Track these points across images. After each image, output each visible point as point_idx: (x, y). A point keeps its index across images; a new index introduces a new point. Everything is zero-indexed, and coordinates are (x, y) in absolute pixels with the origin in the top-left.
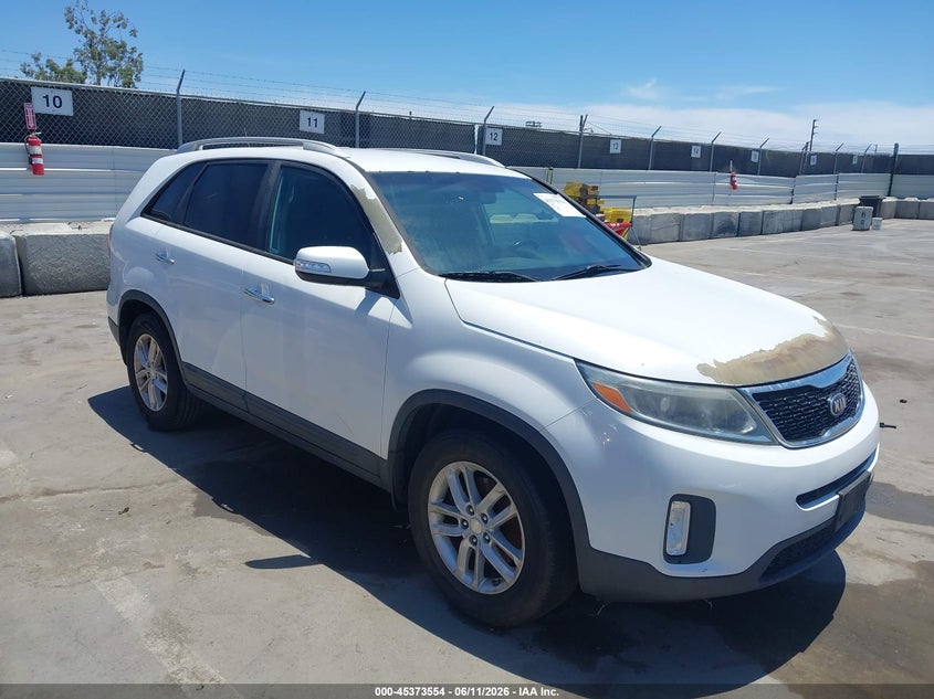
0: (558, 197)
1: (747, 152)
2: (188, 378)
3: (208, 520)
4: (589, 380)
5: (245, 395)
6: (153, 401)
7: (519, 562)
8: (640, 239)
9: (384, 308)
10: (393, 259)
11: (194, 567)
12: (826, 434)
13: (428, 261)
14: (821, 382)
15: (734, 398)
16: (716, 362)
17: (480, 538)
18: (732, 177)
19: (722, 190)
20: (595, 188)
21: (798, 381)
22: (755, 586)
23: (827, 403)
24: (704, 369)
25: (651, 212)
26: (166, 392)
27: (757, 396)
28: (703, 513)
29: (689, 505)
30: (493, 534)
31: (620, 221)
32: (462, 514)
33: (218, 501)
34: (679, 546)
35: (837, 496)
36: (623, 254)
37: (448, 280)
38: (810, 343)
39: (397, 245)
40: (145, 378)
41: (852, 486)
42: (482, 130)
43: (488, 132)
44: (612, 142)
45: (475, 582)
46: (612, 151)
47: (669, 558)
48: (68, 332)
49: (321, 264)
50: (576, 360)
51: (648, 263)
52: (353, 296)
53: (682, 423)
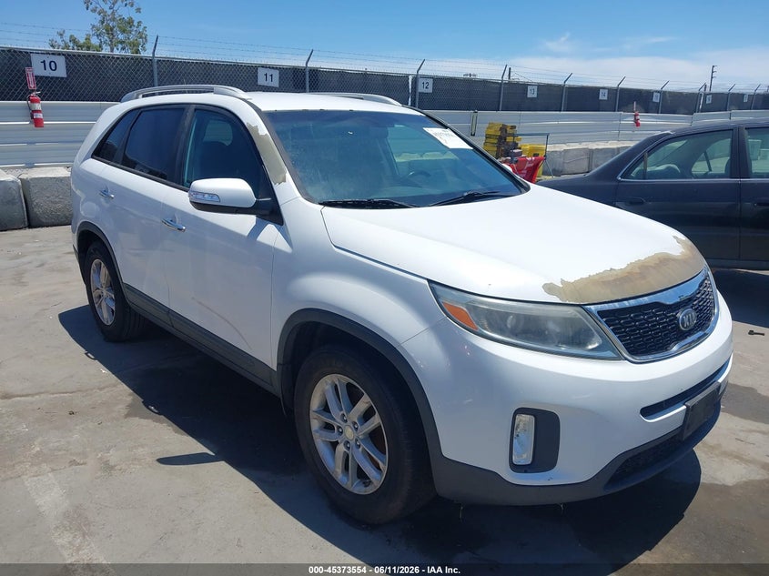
0: (448, 131)
1: (649, 94)
2: (130, 296)
3: (136, 420)
4: (441, 300)
5: (169, 311)
6: (106, 316)
7: (384, 467)
8: (554, 170)
9: (270, 234)
10: (278, 189)
11: (112, 463)
12: (675, 348)
13: (310, 190)
14: (669, 299)
15: (579, 315)
16: (562, 282)
17: (352, 443)
18: (635, 116)
19: (627, 127)
20: (513, 127)
21: (646, 298)
22: (599, 492)
23: (676, 318)
24: (549, 288)
25: (564, 147)
26: (114, 308)
27: (602, 314)
28: (547, 426)
29: (533, 418)
30: (362, 440)
31: (536, 155)
32: (337, 422)
33: (146, 404)
34: (525, 456)
35: (684, 407)
36: (506, 182)
37: (326, 208)
38: (663, 261)
39: (281, 176)
40: (100, 297)
41: (700, 397)
42: (415, 80)
43: (421, 81)
44: (529, 88)
45: (349, 483)
46: (529, 95)
47: (516, 468)
48: (58, 257)
49: (212, 195)
50: (429, 281)
51: (527, 189)
52: (245, 223)
53: (528, 339)
